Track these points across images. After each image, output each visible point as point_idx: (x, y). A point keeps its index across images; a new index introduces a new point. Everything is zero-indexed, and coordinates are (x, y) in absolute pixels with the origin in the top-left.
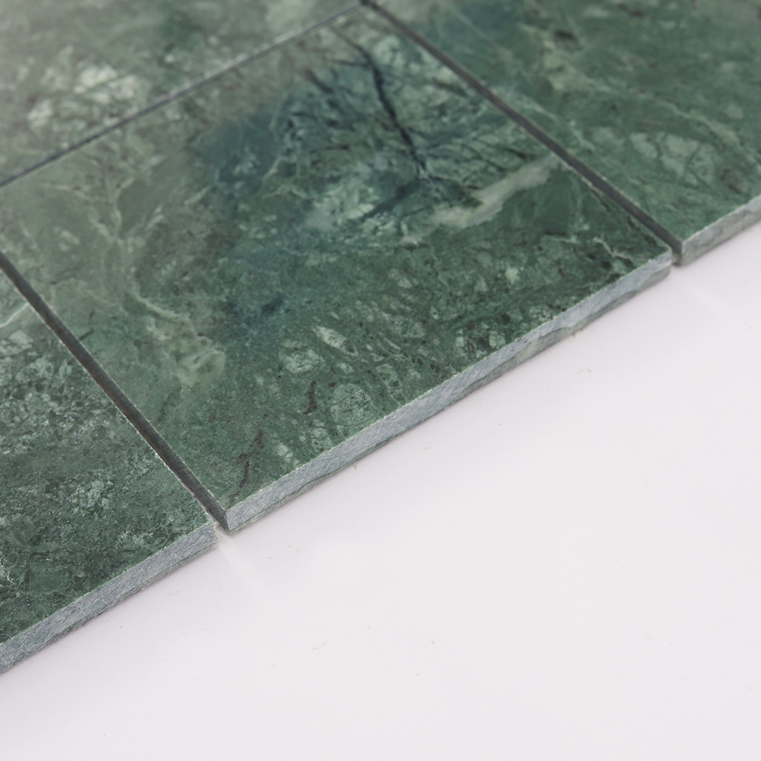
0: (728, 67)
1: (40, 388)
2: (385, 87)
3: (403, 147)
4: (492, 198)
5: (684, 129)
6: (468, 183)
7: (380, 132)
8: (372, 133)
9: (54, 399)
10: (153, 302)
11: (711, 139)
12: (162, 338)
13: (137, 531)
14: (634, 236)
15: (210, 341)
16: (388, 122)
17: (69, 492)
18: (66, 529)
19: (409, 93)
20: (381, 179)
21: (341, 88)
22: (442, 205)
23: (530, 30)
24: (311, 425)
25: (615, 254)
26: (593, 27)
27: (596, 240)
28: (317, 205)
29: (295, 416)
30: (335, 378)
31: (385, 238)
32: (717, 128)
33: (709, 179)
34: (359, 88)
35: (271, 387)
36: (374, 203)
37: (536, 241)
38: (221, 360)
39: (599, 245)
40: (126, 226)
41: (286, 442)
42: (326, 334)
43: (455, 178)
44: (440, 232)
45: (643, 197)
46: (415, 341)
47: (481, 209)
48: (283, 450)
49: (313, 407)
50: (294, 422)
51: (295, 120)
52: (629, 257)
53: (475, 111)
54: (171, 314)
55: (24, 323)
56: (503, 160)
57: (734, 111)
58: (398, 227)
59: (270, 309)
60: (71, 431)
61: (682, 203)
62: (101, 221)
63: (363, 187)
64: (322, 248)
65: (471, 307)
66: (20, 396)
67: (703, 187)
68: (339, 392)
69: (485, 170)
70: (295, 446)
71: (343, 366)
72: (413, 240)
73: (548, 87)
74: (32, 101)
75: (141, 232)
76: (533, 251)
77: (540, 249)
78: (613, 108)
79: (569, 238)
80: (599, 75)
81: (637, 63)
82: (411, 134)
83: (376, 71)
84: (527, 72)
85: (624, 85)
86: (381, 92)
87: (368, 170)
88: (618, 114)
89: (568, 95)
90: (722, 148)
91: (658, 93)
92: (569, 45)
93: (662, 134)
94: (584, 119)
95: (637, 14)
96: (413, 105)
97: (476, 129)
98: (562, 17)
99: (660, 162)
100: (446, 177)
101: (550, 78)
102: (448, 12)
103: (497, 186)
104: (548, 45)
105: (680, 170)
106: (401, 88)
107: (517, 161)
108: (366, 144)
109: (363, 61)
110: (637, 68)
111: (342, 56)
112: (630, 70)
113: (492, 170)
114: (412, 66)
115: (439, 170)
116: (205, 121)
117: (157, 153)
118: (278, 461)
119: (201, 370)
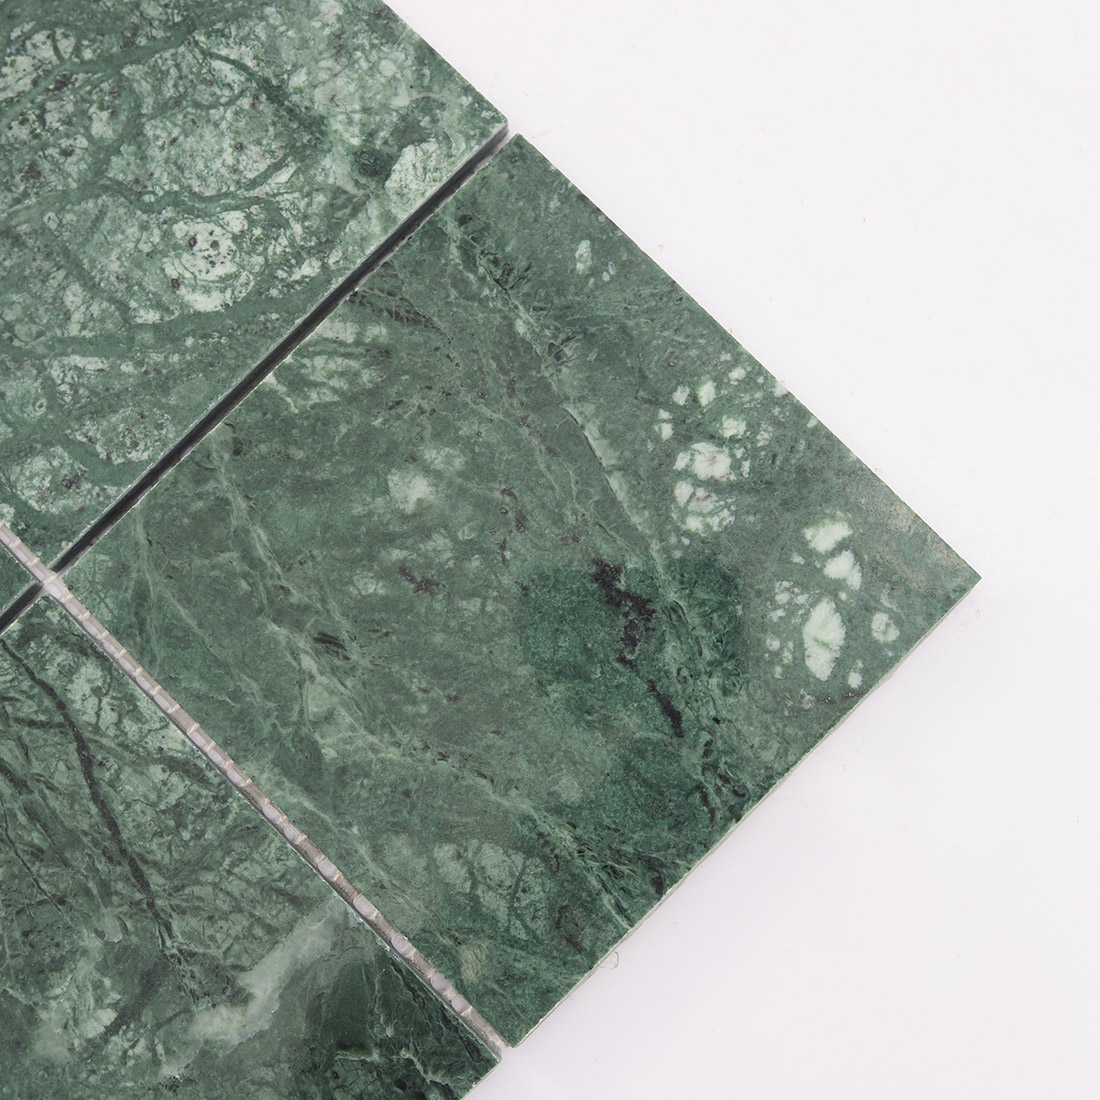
2: (97, 773)
3: (138, 896)
4: (264, 982)
6: (230, 961)
7: (102, 866)
8: (92, 868)
11: (540, 848)
14: (452, 1043)
16: (112, 847)
19: (133, 785)
20: (117, 959)
21: (38, 778)
22: (203, 1005)
23: (280, 632)
25: (430, 1077)
26: (370, 618)
27: (405, 1054)
28: (43, 1015)
31: (139, 1071)
32: (548, 824)
33: (540, 926)
34: (61, 778)
36: (114, 1006)
37: (330, 1063)
39: (410, 1062)
43: (213, 951)
44: (207, 1052)
47: (254, 1008)
52: (447, 1081)
53: (224, 814)
56: (267, 913)
58: (152, 1048)
61: (508, 976)
63: (97, 976)
67: (532, 944)
69: (249, 934)
72: (171, 1070)
76: (327, 1081)
77: (336, 1076)
78: (407, 793)
79: (370, 1054)
80: (383, 725)
81: (433, 694)
82: (144, 868)
83: (79, 738)
84: (285, 725)
85: (418, 744)
86: (93, 784)
87: (98, 943)
88: (414, 806)
89: (343, 770)
90: (555, 865)
91: (465, 758)
92: (337, 662)
93: (475, 843)
94: (369, 821)
95: (426, 585)
96: (138, 807)
97: (228, 852)
98: (323, 601)
99: (474, 899)
100: (201, 950)
101: (317, 737)
102: (161, 598)
103: (267, 961)
104: (308, 663)
105: (502, 913)
106: (118, 773)
107: (289, 911)
108: (88, 892)
109: (59, 718)
110: (434, 705)
111: (28, 709)
112: (424, 709)
113: (259, 932)
114: (127, 723)
115: (190, 935)
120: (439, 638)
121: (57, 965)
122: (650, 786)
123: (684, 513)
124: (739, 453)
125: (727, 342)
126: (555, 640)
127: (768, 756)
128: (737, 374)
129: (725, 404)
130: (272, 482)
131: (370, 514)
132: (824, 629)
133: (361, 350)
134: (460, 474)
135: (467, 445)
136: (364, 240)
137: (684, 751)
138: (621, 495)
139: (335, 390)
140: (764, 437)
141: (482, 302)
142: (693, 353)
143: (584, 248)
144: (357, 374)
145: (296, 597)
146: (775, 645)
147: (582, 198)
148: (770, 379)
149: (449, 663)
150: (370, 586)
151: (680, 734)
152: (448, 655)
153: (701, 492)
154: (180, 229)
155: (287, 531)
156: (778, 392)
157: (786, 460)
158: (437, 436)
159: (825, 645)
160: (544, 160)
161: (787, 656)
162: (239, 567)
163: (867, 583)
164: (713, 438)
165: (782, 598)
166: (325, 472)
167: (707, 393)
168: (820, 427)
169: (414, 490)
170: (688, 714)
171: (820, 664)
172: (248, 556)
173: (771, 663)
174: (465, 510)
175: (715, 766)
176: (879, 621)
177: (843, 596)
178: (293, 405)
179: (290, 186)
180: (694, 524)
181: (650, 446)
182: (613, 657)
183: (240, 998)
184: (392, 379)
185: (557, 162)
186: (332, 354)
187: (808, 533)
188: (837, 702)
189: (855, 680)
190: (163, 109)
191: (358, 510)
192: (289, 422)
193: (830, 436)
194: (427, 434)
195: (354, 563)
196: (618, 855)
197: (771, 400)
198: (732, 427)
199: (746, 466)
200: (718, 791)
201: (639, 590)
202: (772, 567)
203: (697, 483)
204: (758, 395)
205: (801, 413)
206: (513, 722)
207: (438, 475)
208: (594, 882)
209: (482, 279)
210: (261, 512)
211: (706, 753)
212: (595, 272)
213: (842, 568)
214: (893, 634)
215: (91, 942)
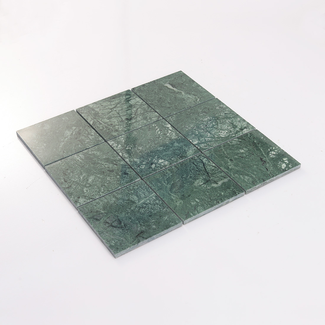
0: (255, 166)
1: (157, 204)
3: (207, 175)
4: (220, 183)
5: (248, 175)
6: (217, 181)
7: (204, 172)
8: (203, 173)
9: (159, 206)
10: (172, 194)
11: (252, 177)
12: (174, 199)
13: (172, 223)
14: (240, 190)
15: (181, 200)
16: (205, 171)
17: (163, 218)
18: (163, 222)
19: (208, 167)
20: (204, 179)
21: (198, 166)
22: (213, 183)
23: (226, 159)
24: (195, 211)
25: (237, 192)
26: (236, 159)
27: (234, 190)
28: (195, 182)
29: (193, 210)
30: (198, 205)
31: (205, 187)
32: (253, 175)
33: (251, 182)
34: (201, 166)
35: (190, 206)
36: (203, 183)
37: (226, 189)
38: (182, 202)
40: (168, 183)
42: (197, 200)
43: (215, 180)
44: (213, 187)
45: (241, 184)
46: (209, 201)
47: (218, 184)
48: (191, 214)
49: (195, 209)
51: (192, 170)
52: (239, 192)
53: (218, 170)
54: (175, 196)
55: (154, 196)
56: (221, 178)
57: (255, 173)
58: (207, 186)
59: (189, 196)
60: (162, 210)
61: (247, 185)
62: (164, 182)
63: (202, 180)
64: (196, 188)
65: (217, 198)
66: (155, 205)
67: (250, 183)
68: (199, 207)
69: (219, 179)
70: (193, 214)
72: (208, 188)
73: (229, 167)
74: (152, 164)
75: (170, 184)
76: (225, 191)
79: (230, 189)
80: (236, 166)
82: (208, 173)
83: (203, 163)
84: (226, 165)
85: (240, 168)
86: (204, 167)
88: (238, 172)
89: (231, 169)
91: (244, 170)
92: (232, 162)
93: (245, 176)
94: (233, 173)
95: (242, 157)
97: (218, 173)
98: (231, 157)
99: (244, 180)
102: (214, 155)
103: (221, 181)
104: (229, 161)
105: (247, 181)
107: (224, 178)
109: (201, 162)
111: (198, 161)
112: (241, 166)
115: (212, 179)
116: (178, 169)
117: (171, 173)
118: (191, 215)
119: (180, 203)
120: (243, 161)
121: (198, 179)
122: (264, 174)
126: (255, 163)
127: (277, 173)
128: (277, 147)
129: (276, 149)
130: (227, 149)
132: (284, 166)
133: (238, 141)
134: (247, 150)
136: (240, 134)
138: (264, 154)
139: (235, 143)
140: (279, 152)
141: (251, 139)
142: (273, 145)
143: (262, 137)
144: (237, 143)
145: (228, 157)
146: (279, 166)
148: (280, 148)
149: (244, 163)
150: (237, 157)
151: (268, 171)
153: (272, 155)
154: (221, 131)
155: (228, 152)
157: (281, 154)
162: (223, 154)
163: (289, 163)
164: (274, 151)
165: (280, 163)
166: (233, 149)
167: (274, 148)
169: (242, 151)
170: (269, 169)
171: (283, 168)
174: (247, 153)
175: (271, 173)
177: (286, 163)
179: (233, 130)
180: (271, 157)
181: (267, 151)
182: (261, 165)
184: (241, 144)
186: (235, 141)
187: (283, 159)
188: (284, 170)
189: (287, 169)
190: (220, 123)
191: (236, 152)
192: (230, 145)
194: (244, 147)
195: (235, 155)
196: (260, 178)
198: (276, 151)
199: (277, 153)
200: (271, 175)
201: (265, 160)
202: (279, 161)
206: (250, 168)
207: (245, 150)
208: (257, 180)
210: (226, 151)
212: (263, 139)
213: (286, 161)
214: (291, 167)
215: (201, 178)
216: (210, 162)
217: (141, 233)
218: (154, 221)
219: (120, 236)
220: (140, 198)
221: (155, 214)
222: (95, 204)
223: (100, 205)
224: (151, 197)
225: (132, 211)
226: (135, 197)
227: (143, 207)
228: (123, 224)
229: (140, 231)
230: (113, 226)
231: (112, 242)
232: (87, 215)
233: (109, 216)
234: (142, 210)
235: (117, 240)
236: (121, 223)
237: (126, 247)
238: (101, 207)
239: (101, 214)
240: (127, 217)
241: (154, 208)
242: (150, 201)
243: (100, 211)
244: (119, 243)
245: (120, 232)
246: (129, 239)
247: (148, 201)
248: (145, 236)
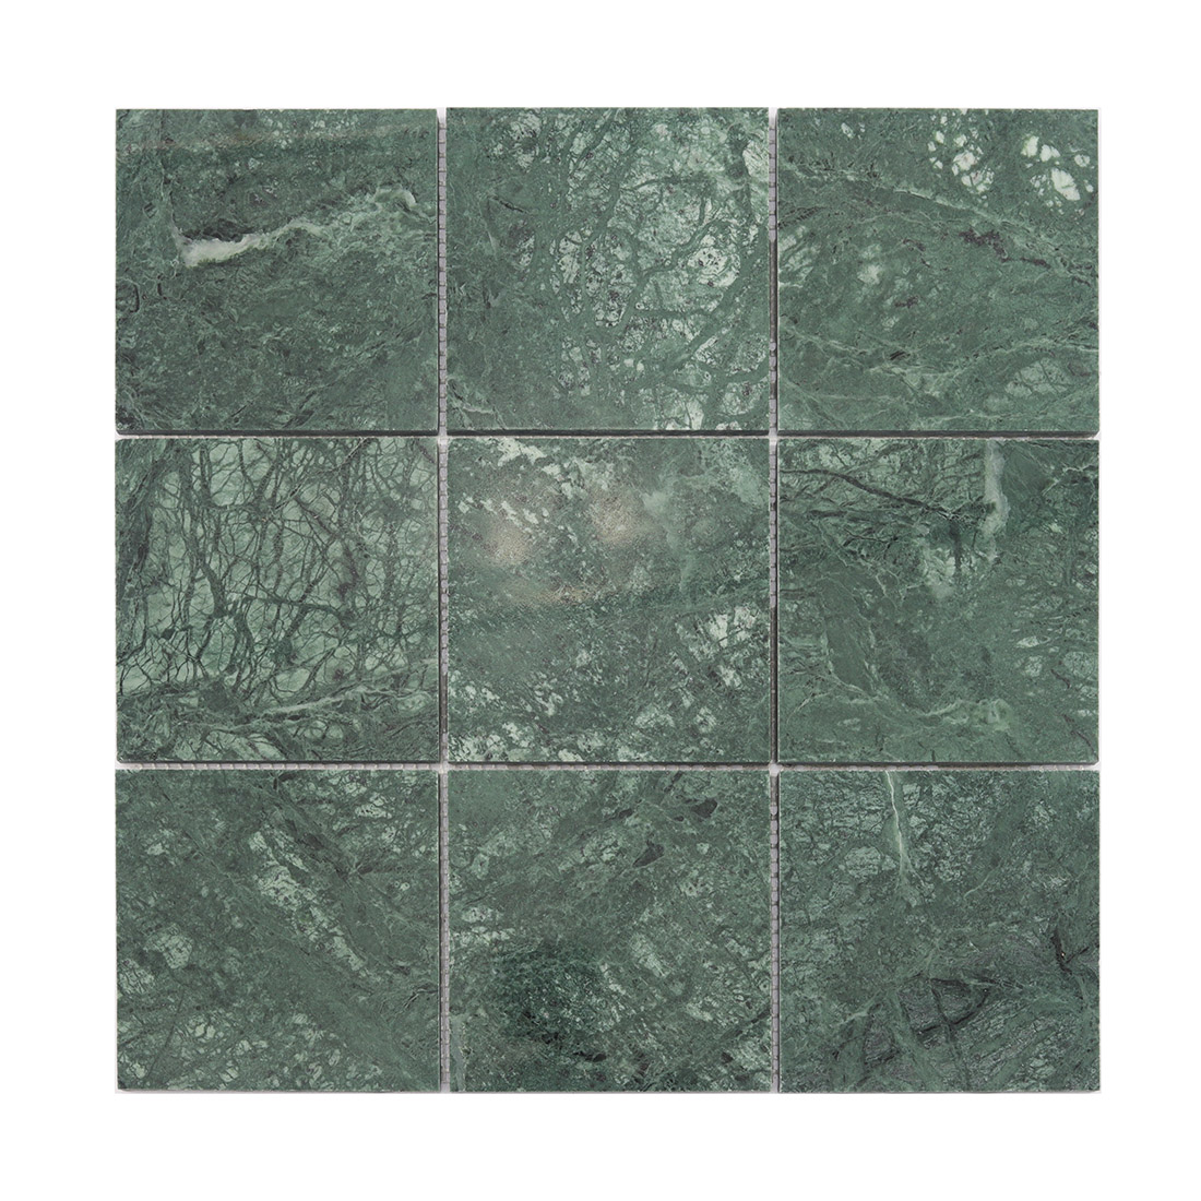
0: (993, 294)
1: (954, 799)
2: (862, 483)
3: (920, 509)
4: (993, 494)
5: (1022, 361)
6: (974, 499)
7: (897, 512)
8: (894, 516)
9: (966, 796)
10: (936, 709)
11: (1041, 354)
12: (965, 721)
13: (1080, 808)
14: (1077, 450)
15: (986, 700)
16: (895, 502)
17: (1033, 823)
18: (1055, 838)
19: (879, 474)
20: (935, 538)
21: (843, 505)
22: (980, 523)
23: (876, 369)
24: (1077, 690)
25: (1081, 469)
26: (900, 333)
27: (1065, 470)
28: (929, 584)
29: (1067, 693)
30: (1057, 658)
31: (981, 569)
32: (1035, 343)
33: (1067, 380)
34: (851, 497)
35: (1039, 692)
36: (950, 555)
37: (1043, 499)
38: (1003, 703)
39: (1070, 472)
40: (866, 687)
41: (1079, 708)
42: (1024, 643)
43: (965, 502)
44: (998, 538)
45: (1054, 423)
46: (1063, 606)
47: (999, 507)
48: (1082, 713)
49: (1067, 682)
50: (1070, 696)
51: (849, 547)
52: (1088, 465)
53: (921, 451)
54: (951, 707)
55: (899, 781)
56: (971, 469)
57: (1029, 323)
58: (978, 556)
59: (986, 657)
60: (994, 801)
61: (1074, 408)
62: (852, 699)
63: (934, 551)
64: (963, 604)
65: (1062, 564)
66: (951, 811)
67: (1071, 389)
68: (1067, 663)
69: (973, 483)
70: (1085, 706)
71: (1052, 650)
72: (992, 557)
73: (932, 399)
75: (878, 684)
76: (1048, 506)
77: (1048, 501)
78: (977, 381)
79: (1053, 482)
80: (945, 365)
81: (951, 338)
82: (912, 498)
83: (844, 477)
84: (911, 400)
85: (963, 360)
86: (865, 487)
87: (923, 539)
88: (983, 383)
89: (947, 395)
90: (1052, 354)
91: (984, 349)
92: (907, 360)
93: (1017, 374)
94: (973, 403)
95: (911, 302)
96: (889, 479)
97: (936, 462)
98: (880, 343)
99: (1036, 393)
100: (961, 506)
101: (926, 392)
102: (822, 400)
103: (987, 486)
104: (897, 370)
105: (1051, 389)
106: (870, 475)
107: (977, 461)
108: (901, 526)
109: (829, 477)
110: (956, 341)
111: (815, 485)
112: (953, 345)
113: (974, 479)
114: (854, 454)
115: (952, 505)
116: (812, 595)
117: (818, 636)
118: (1087, 719)
119: (1001, 717)
120: (933, 316)
121: (917, 562)
122: (1057, 295)
123: (974, 188)
124: (972, 148)
125: (928, 112)
126: (974, 276)
127: (1086, 244)
128: (944, 120)
129: (950, 135)
130: (819, 320)
131: (865, 297)
132: (1062, 181)
133: (802, 242)
134: (882, 252)
135: (875, 238)
136: (763, 202)
137: (1056, 271)
138: (946, 204)
139: (807, 266)
140: (975, 134)
141: (828, 182)
142: (921, 127)
143: (844, 128)
144: (810, 252)
145: (869, 352)
146: (1051, 203)
147: (825, 110)
148: (957, 111)
149: (946, 321)
150: (893, 321)
151: (1049, 267)
152: (943, 319)
153: (973, 175)
154: (691, 263)
155: (842, 332)
156: (964, 113)
157: (991, 134)
158: (861, 246)
159: (1068, 186)
160: (797, 110)
161: (1059, 203)
162: (838, 361)
163: (1061, 151)
164: (959, 150)
165: (1037, 184)
166: (834, 298)
167: (940, 137)
168: (990, 111)
169: (872, 273)
170: (1045, 257)
171: (1073, 195)
172: (837, 354)
173: (1056, 211)
174: (897, 262)
175: (1072, 266)
176: (1078, 160)
177: (1057, 163)
178: (798, 286)
179: (715, 208)
180: (981, 188)
181: (939, 176)
182: (1000, 263)
183: (990, 508)
184: (824, 243)
185: (803, 105)
186: (793, 254)
187: (1024, 152)
188: (1091, 202)
189: (1090, 189)
190: (638, 226)
191: (859, 300)
192: (803, 293)
193: (997, 111)
194: (856, 249)
195: (877, 320)
196: (1069, 329)
197: (964, 118)
198: (961, 141)
199: (979, 149)
200: (1081, 273)
201: (986, 230)
202: (1023, 177)
203: (968, 173)
204: (958, 120)
205: (980, 112)
206: (989, 320)
207: (875, 259)
208: (1072, 347)
209: (819, 175)
210: (826, 335)
211: (1065, 265)
212: (857, 132)
213: (1047, 153)
214: (1087, 160)
215: (919, 542)
216: (855, 448)
217: (1058, 947)
218: (1027, 863)
219: (1023, 1025)
220: (880, 841)
221: (995, 837)
222: (802, 1020)
223: (819, 1002)
224: (902, 797)
225: (925, 907)
226: (861, 852)
227: (933, 859)
228: (973, 982)
229: (1047, 942)
230: (961, 1021)
231: (1035, 1069)
232: (839, 1079)
233: (898, 1006)
234: (947, 871)
235: (1035, 1045)
236: (965, 985)
237: (1090, 1036)
238: (835, 1006)
239: (870, 1025)
240: (946, 946)
241: (961, 822)
242: (919, 815)
243: (852, 1021)
244: (1055, 1047)
245: (1006, 1012)
246: (1058, 1000)
247: (914, 820)
248: (1082, 942)
